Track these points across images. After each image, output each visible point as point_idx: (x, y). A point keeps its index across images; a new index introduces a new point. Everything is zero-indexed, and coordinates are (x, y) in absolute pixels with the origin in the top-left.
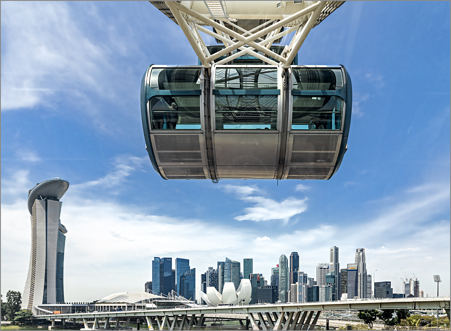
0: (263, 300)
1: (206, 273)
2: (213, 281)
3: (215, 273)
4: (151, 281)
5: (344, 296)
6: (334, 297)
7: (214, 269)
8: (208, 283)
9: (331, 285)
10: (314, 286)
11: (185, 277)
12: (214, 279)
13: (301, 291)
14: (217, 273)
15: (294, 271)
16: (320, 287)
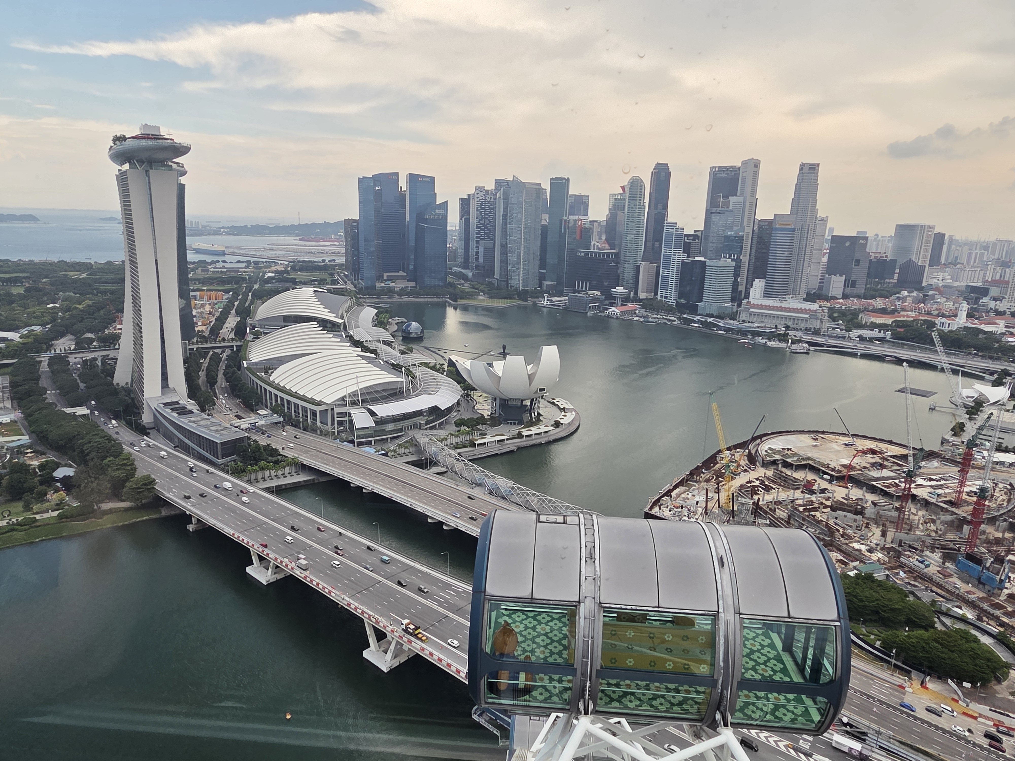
0: (586, 283)
1: (469, 195)
2: (486, 218)
3: (489, 200)
4: (357, 217)
5: (759, 285)
6: (735, 284)
7: (487, 191)
8: (474, 221)
9: (733, 260)
10: (697, 259)
11: (426, 221)
12: (487, 214)
13: (667, 267)
14: (492, 200)
15: (656, 208)
16: (708, 263)
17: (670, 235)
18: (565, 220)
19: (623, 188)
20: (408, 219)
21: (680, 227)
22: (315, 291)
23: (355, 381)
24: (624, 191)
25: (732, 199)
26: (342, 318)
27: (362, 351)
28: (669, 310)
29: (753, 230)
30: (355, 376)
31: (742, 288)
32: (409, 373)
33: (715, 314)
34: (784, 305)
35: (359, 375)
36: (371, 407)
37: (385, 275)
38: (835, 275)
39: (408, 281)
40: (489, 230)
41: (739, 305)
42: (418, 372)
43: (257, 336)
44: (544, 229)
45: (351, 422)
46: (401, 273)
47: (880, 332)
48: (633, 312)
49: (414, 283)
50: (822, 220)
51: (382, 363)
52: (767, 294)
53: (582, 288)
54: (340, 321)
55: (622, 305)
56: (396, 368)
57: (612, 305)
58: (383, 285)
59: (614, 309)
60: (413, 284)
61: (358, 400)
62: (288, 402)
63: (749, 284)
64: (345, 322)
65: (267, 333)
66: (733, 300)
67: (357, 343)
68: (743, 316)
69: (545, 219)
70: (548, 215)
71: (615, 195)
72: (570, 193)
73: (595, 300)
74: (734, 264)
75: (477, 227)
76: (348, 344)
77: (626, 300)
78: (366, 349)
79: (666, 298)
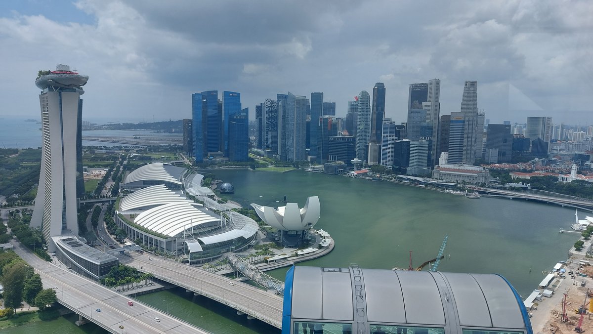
0: (335, 156)
1: (262, 104)
2: (271, 118)
3: (274, 107)
4: (191, 118)
5: (444, 156)
6: (429, 156)
7: (273, 102)
8: (264, 120)
9: (426, 141)
10: (404, 140)
11: (234, 120)
12: (273, 116)
13: (386, 145)
14: (276, 107)
15: (377, 110)
16: (412, 143)
17: (386, 126)
18: (321, 119)
19: (356, 98)
20: (223, 119)
21: (393, 121)
22: (164, 164)
23: (190, 222)
24: (357, 99)
25: (424, 104)
26: (181, 181)
27: (194, 202)
28: (388, 172)
29: (438, 122)
30: (190, 218)
31: (434, 158)
32: (224, 216)
33: (417, 174)
34: (461, 168)
35: (192, 217)
36: (201, 239)
37: (209, 153)
38: (492, 149)
39: (224, 157)
40: (274, 125)
41: (433, 169)
42: (231, 215)
43: (126, 193)
44: (308, 124)
45: (187, 249)
46: (219, 152)
47: (523, 184)
48: (365, 174)
49: (228, 158)
50: (481, 115)
51: (207, 210)
52: (450, 161)
53: (333, 160)
54: (180, 183)
55: (358, 169)
56: (216, 213)
57: (352, 169)
58: (208, 160)
59: (353, 172)
60: (226, 159)
61: (192, 234)
62: (145, 236)
63: (438, 156)
64: (183, 184)
65: (132, 192)
66: (428, 166)
67: (191, 198)
68: (436, 175)
69: (309, 118)
70: (310, 116)
71: (352, 102)
72: (324, 102)
73: (341, 166)
74: (427, 143)
75: (267, 123)
76: (186, 198)
77: (361, 166)
78: (197, 201)
79: (386, 165)
